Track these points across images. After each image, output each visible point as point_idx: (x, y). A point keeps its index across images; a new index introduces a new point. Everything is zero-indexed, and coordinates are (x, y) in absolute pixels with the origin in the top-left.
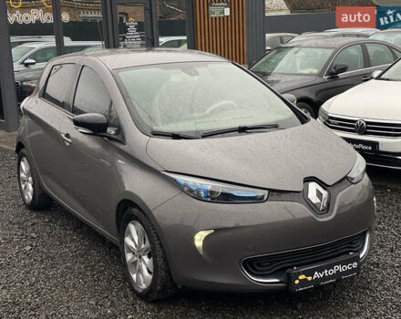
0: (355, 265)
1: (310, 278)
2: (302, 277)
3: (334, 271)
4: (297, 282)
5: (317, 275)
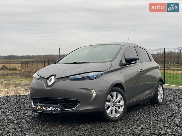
3: (50, 109)
4: (37, 108)
5: (44, 108)
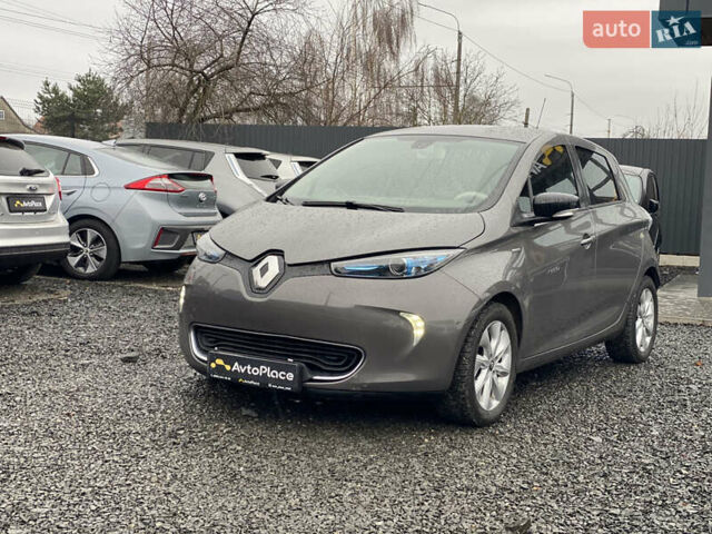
0: (290, 376)
1: (228, 367)
2: (220, 362)
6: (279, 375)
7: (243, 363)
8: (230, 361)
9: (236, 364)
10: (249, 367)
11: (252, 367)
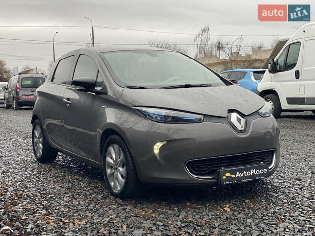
0: (265, 171)
1: (233, 176)
2: (228, 174)
3: (250, 173)
4: (224, 177)
6: (260, 172)
7: (241, 171)
8: (234, 172)
9: (238, 173)
10: (245, 172)
11: (246, 172)
